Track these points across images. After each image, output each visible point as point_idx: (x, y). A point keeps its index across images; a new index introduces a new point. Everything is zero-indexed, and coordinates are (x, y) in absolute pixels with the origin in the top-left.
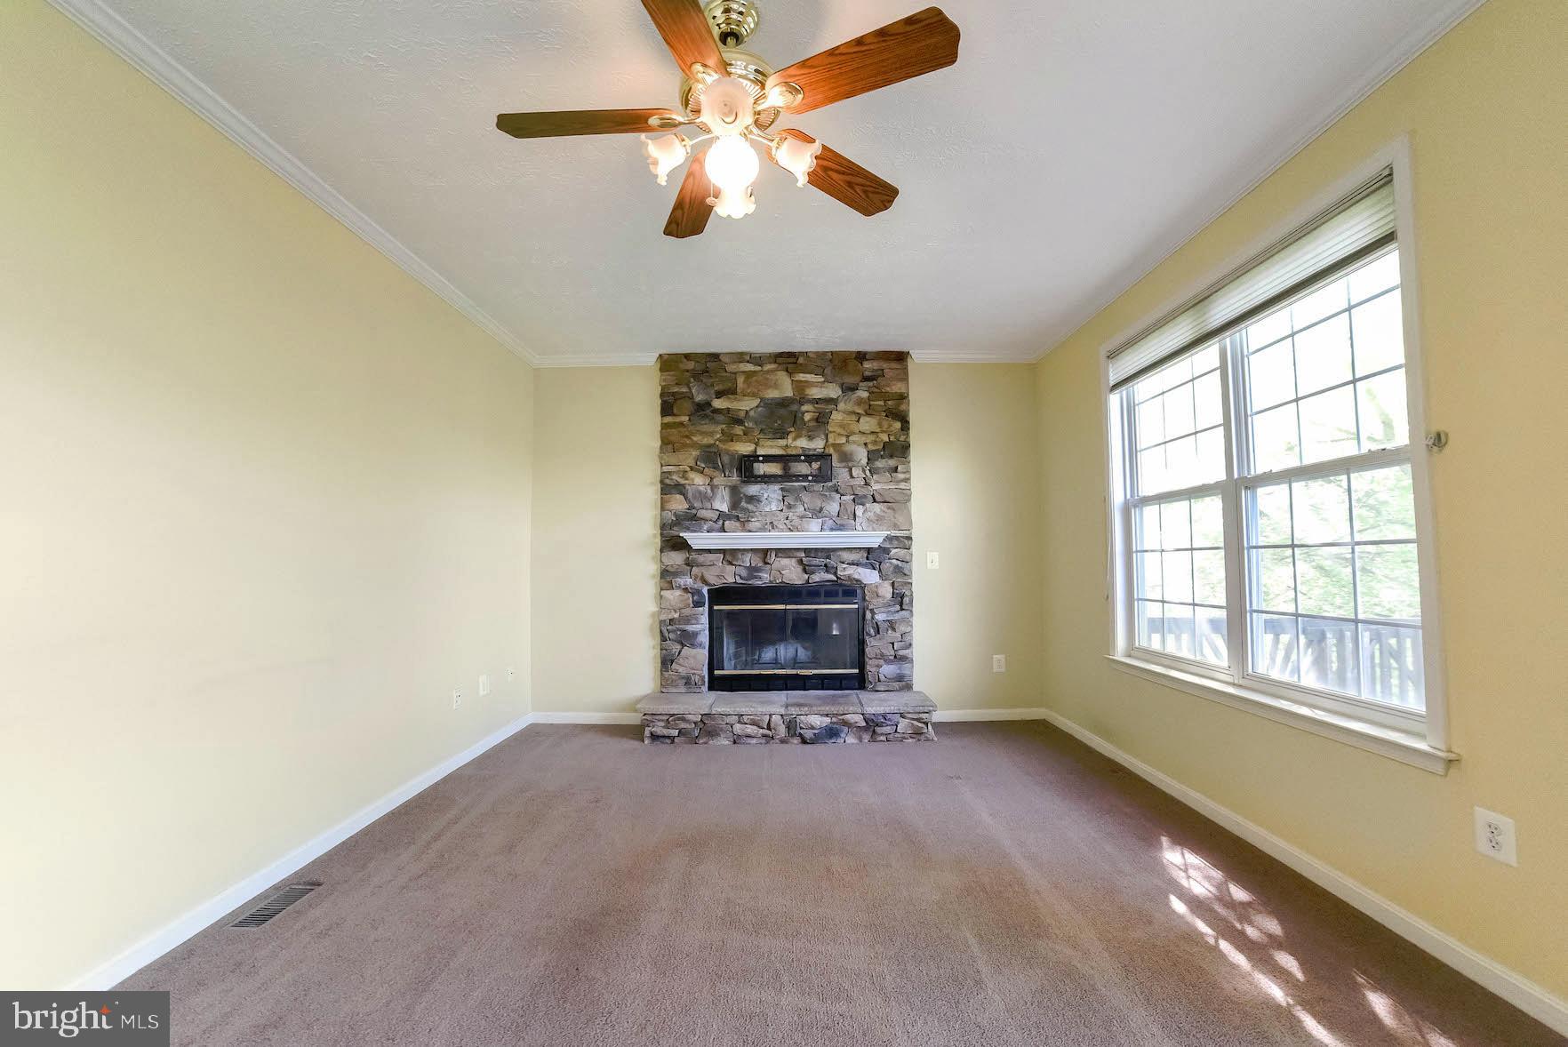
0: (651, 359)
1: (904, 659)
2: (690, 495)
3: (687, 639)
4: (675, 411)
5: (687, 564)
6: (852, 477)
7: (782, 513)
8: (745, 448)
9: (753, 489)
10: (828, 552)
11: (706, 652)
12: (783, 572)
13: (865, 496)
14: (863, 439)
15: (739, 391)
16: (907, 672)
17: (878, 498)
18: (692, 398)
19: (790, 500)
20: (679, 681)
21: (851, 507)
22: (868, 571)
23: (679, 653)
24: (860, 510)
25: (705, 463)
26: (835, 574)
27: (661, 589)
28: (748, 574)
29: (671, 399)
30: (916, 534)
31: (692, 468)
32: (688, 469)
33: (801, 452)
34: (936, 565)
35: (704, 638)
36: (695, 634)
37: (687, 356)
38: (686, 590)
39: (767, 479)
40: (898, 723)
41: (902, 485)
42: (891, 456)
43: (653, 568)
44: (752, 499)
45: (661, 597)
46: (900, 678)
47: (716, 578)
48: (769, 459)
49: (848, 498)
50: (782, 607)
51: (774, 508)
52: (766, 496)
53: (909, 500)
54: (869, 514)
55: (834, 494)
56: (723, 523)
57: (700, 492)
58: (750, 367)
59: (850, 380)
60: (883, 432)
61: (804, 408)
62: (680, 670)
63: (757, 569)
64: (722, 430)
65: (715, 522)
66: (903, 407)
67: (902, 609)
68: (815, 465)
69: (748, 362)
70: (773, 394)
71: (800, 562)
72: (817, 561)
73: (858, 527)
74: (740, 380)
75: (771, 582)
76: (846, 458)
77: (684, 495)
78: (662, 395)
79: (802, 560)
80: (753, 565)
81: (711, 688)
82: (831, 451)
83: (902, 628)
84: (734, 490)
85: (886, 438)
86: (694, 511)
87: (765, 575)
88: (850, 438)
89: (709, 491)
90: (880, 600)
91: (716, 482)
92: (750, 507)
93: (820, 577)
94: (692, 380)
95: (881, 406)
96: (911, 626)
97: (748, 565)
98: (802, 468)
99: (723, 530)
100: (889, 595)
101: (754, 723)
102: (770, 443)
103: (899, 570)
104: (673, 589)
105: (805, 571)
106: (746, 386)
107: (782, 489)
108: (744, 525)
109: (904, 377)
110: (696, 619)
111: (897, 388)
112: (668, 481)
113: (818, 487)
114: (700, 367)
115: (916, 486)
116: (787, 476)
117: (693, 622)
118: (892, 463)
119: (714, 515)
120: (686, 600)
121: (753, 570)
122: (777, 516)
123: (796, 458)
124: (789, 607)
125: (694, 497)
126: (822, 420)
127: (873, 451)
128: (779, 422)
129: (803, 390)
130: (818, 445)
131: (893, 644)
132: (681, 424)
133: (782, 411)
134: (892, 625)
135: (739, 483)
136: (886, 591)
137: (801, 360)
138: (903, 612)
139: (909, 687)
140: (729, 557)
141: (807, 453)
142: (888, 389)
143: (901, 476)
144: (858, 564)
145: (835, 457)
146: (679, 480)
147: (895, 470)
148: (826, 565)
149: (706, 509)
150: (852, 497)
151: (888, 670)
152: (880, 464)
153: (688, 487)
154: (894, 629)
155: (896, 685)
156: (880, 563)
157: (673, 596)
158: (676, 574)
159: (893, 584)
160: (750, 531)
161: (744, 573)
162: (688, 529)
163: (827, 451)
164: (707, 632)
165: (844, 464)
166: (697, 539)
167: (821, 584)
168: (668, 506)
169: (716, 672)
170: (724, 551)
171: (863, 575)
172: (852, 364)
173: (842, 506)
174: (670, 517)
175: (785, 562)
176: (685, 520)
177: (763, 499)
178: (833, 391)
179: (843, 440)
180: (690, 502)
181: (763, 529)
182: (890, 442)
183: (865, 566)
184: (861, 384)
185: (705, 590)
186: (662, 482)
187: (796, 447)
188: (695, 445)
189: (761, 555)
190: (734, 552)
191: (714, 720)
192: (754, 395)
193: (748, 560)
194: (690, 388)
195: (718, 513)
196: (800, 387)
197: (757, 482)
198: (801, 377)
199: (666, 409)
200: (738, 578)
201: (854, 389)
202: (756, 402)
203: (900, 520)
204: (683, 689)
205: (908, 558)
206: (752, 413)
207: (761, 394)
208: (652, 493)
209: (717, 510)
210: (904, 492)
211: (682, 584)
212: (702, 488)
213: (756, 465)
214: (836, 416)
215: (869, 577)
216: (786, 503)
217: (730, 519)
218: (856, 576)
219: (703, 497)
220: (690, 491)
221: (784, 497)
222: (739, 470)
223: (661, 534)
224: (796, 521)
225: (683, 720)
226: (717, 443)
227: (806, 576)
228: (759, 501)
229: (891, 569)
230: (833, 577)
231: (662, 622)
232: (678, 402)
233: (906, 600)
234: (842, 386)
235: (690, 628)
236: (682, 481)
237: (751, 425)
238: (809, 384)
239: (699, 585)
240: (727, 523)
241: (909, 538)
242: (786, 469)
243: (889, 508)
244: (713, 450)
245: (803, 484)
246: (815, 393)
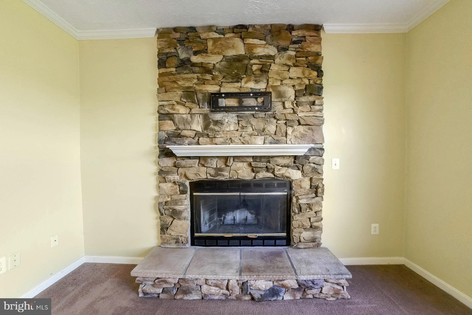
0: (151, 33)
1: (317, 228)
2: (177, 120)
3: (175, 214)
4: (167, 65)
5: (175, 166)
6: (284, 108)
7: (238, 132)
8: (213, 89)
9: (218, 116)
10: (268, 158)
11: (189, 222)
12: (238, 172)
13: (293, 121)
14: (292, 82)
15: (209, 51)
16: (317, 235)
17: (302, 122)
18: (177, 56)
19: (243, 123)
20: (172, 241)
21: (284, 127)
22: (295, 171)
23: (171, 224)
24: (290, 130)
25: (187, 99)
26: (273, 173)
27: (160, 182)
28: (215, 173)
29: (164, 57)
30: (325, 146)
31: (178, 103)
32: (175, 103)
33: (250, 91)
34: (338, 167)
35: (187, 214)
36: (180, 212)
37: (175, 30)
38: (174, 183)
39: (227, 109)
40: (323, 286)
41: (318, 114)
42: (311, 94)
43: (154, 169)
44: (217, 123)
45: (159, 187)
46: (314, 240)
47: (194, 175)
48: (229, 95)
49: (282, 122)
50: (238, 194)
51: (232, 128)
52: (227, 120)
53: (323, 124)
54: (295, 133)
55: (272, 119)
56: (198, 140)
57: (183, 119)
58: (217, 35)
59: (283, 44)
60: (305, 77)
61: (253, 61)
62: (172, 234)
63: (221, 170)
64: (198, 77)
65: (193, 138)
66: (318, 62)
67: (317, 196)
68: (260, 100)
69: (215, 32)
70: (231, 53)
71: (250, 165)
72: (260, 165)
73: (288, 142)
74: (210, 44)
75: (230, 178)
76: (280, 95)
77: (173, 121)
78: (159, 55)
79: (251, 164)
80: (218, 167)
81: (193, 244)
82: (271, 90)
83: (316, 208)
84: (206, 117)
85: (307, 82)
86: (179, 131)
87: (226, 174)
88: (284, 82)
89: (189, 118)
90: (302, 190)
91: (193, 111)
92: (216, 128)
93: (262, 175)
94: (178, 45)
95: (303, 60)
96: (322, 206)
97: (215, 167)
98: (251, 102)
99: (198, 143)
100: (308, 187)
101: (216, 286)
102: (229, 85)
103: (315, 171)
104: (166, 182)
105: (253, 171)
106: (213, 47)
107: (238, 116)
108: (212, 139)
109: (318, 41)
110: (181, 202)
111: (314, 48)
112: (162, 112)
113: (262, 115)
114: (183, 37)
115: (326, 114)
116: (241, 107)
117: (180, 204)
118: (311, 98)
119: (192, 134)
120: (174, 189)
121: (218, 170)
122: (234, 134)
123: (247, 95)
124: (242, 194)
125: (179, 121)
126: (264, 70)
127: (299, 91)
128: (236, 71)
129: (252, 50)
130: (261, 86)
131: (310, 218)
132: (171, 74)
133: (238, 64)
134: (310, 206)
135: (209, 112)
136: (306, 184)
137: (250, 30)
138: (317, 198)
139: (319, 245)
140: (203, 162)
141: (254, 91)
142: (309, 49)
143: (317, 108)
144: (288, 166)
145: (273, 95)
146: (169, 110)
147: (313, 103)
148: (267, 167)
149: (187, 130)
150: (285, 122)
151: (306, 235)
152: (303, 99)
153: (175, 115)
154: (311, 209)
155: (311, 244)
156: (303, 165)
157: (167, 187)
158: (168, 173)
159: (311, 179)
160: (216, 144)
161: (212, 172)
162: (175, 143)
163: (268, 90)
164: (189, 210)
165: (279, 99)
166: (178, 150)
167: (263, 179)
168: (162, 128)
169: (196, 234)
170: (199, 158)
171: (291, 173)
172: (284, 33)
173: (278, 128)
174: (164, 135)
175: (240, 165)
176: (172, 137)
177: (225, 123)
178: (272, 51)
179: (279, 83)
180: (176, 125)
181: (224, 143)
182: (310, 85)
183: (293, 168)
184: (291, 46)
185: (187, 183)
186: (158, 112)
187: (247, 88)
188: (179, 87)
189: (223, 160)
190: (205, 158)
191: (186, 282)
192: (219, 53)
193: (215, 164)
194: (177, 50)
195: (195, 132)
196: (250, 48)
197: (220, 111)
198: (251, 41)
199: (162, 64)
200: (208, 175)
201: (285, 49)
202: (220, 58)
203: (317, 137)
204: (174, 246)
205: (321, 162)
206: (217, 66)
207: (224, 53)
208: (153, 120)
209: (195, 130)
210: (319, 118)
211: (172, 179)
212: (184, 116)
213: (220, 100)
214: (274, 68)
215: (295, 175)
216: (240, 125)
217: (203, 136)
218: (287, 175)
219: (186, 122)
220: (177, 117)
221: (239, 121)
222: (209, 104)
223: (159, 146)
224: (247, 138)
225: (165, 282)
226: (195, 86)
227: (253, 174)
228: (222, 124)
229: (310, 169)
230: (272, 175)
231: (160, 204)
232: (169, 59)
233: (320, 190)
234: (277, 47)
235: (178, 208)
236: (171, 111)
237: (217, 73)
238: (255, 46)
239: (183, 180)
240: (201, 139)
241: (322, 149)
242: (240, 102)
243: (309, 129)
244: (191, 90)
245: (252, 112)
246: (260, 51)
